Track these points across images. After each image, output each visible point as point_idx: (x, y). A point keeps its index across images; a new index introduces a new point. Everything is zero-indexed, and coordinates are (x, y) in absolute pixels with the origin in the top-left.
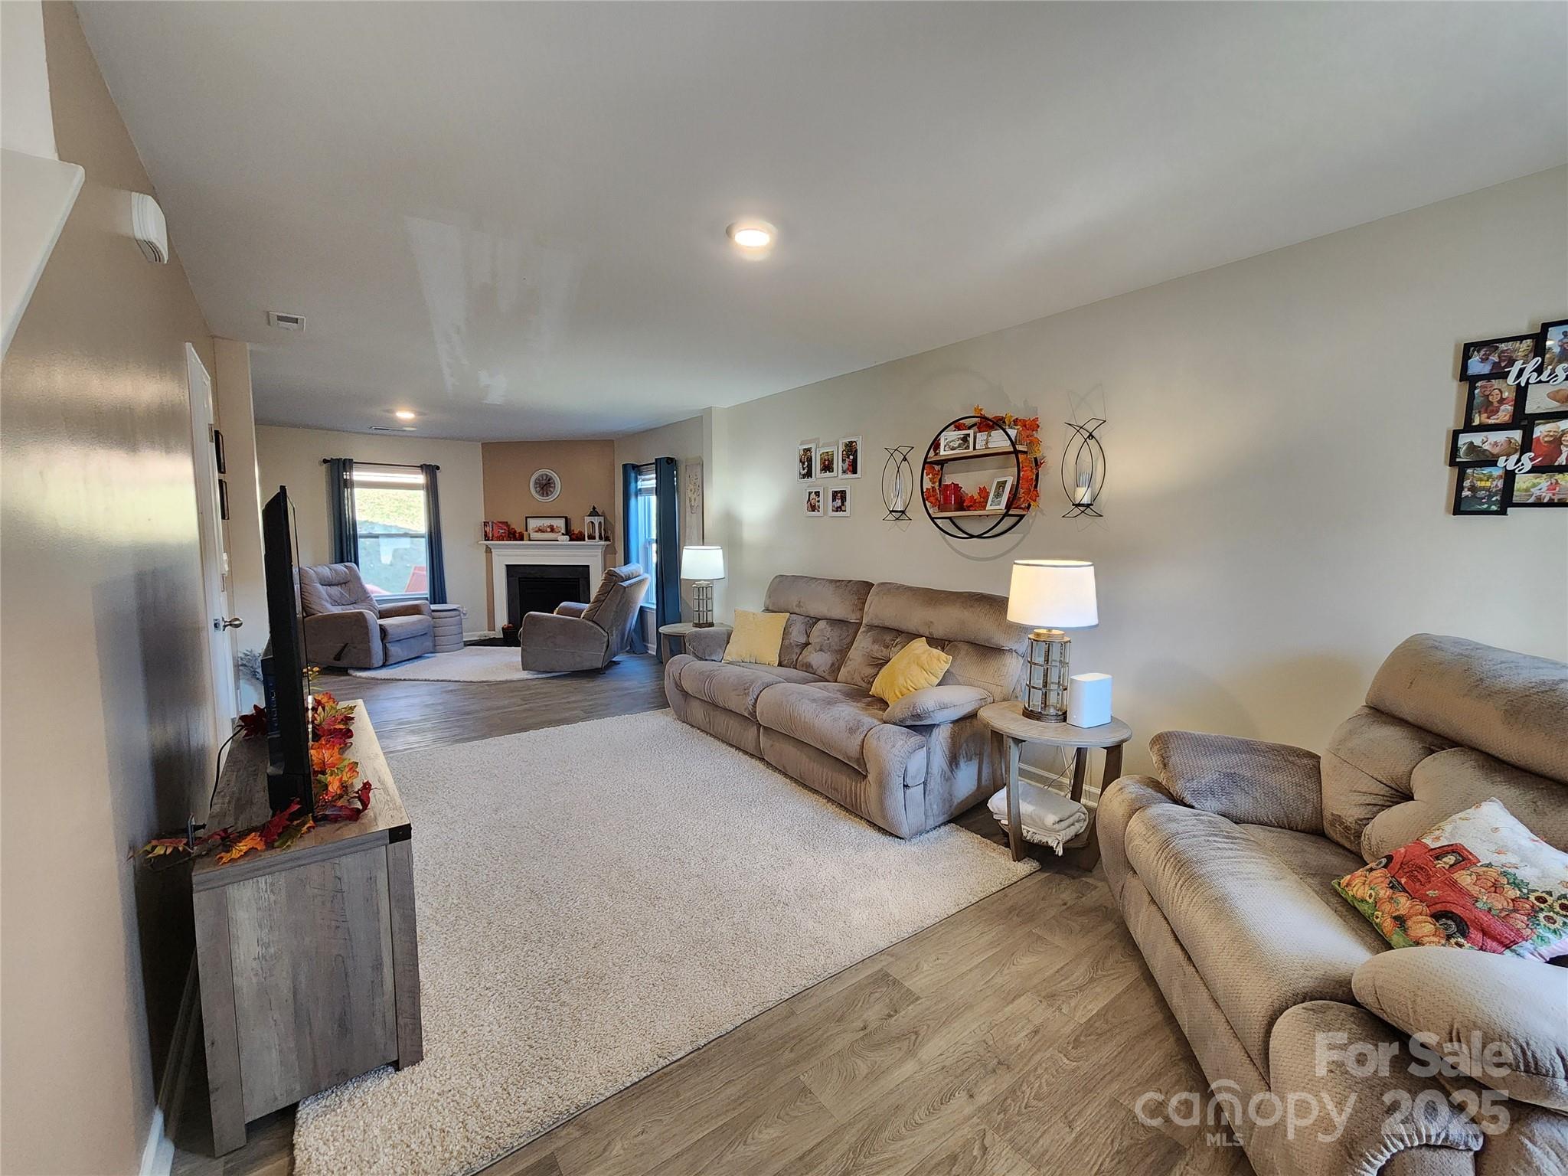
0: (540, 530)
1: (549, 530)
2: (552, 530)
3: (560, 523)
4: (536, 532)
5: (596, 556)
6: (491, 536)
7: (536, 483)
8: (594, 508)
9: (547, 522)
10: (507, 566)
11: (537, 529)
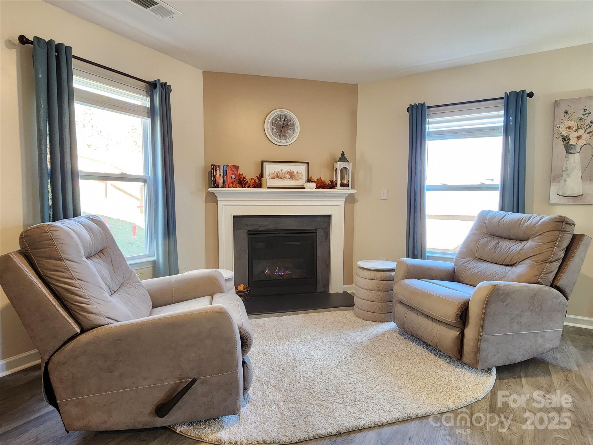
0: (277, 176)
1: (288, 176)
2: (292, 176)
3: (302, 169)
4: (274, 178)
5: (338, 205)
6: (221, 181)
7: (272, 124)
8: (343, 154)
9: (286, 168)
10: (235, 217)
11: (274, 175)
